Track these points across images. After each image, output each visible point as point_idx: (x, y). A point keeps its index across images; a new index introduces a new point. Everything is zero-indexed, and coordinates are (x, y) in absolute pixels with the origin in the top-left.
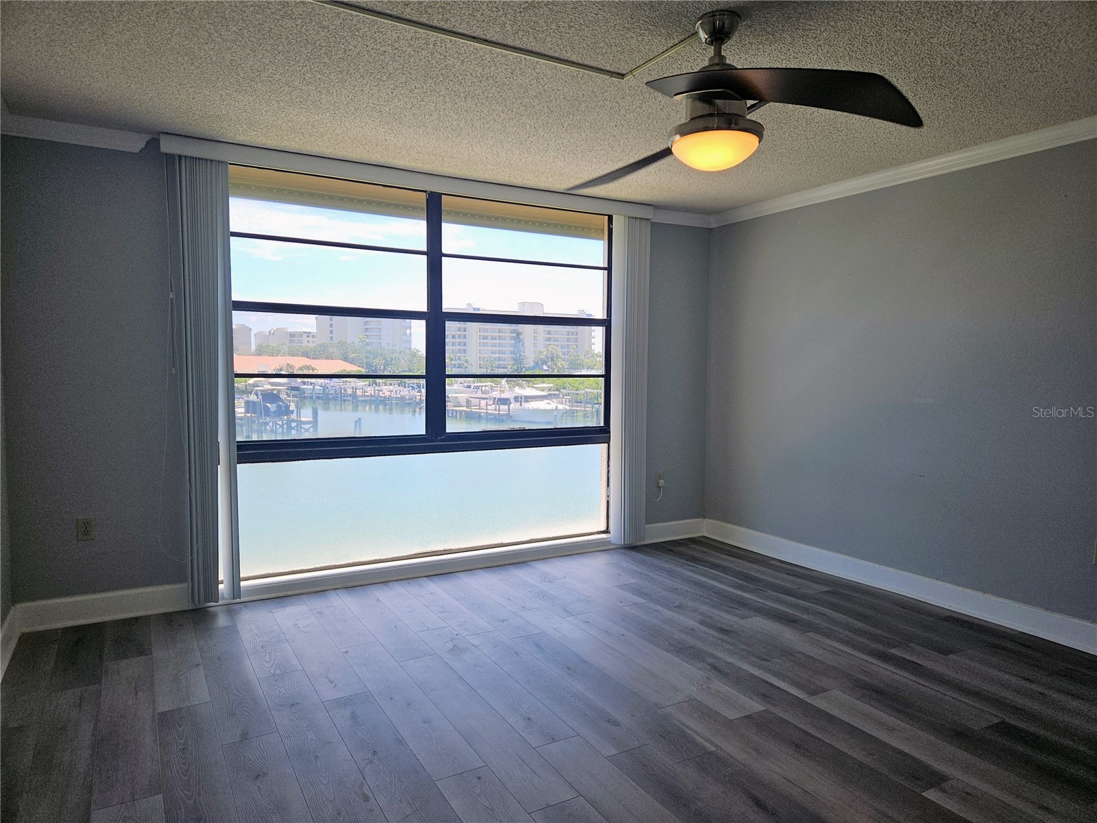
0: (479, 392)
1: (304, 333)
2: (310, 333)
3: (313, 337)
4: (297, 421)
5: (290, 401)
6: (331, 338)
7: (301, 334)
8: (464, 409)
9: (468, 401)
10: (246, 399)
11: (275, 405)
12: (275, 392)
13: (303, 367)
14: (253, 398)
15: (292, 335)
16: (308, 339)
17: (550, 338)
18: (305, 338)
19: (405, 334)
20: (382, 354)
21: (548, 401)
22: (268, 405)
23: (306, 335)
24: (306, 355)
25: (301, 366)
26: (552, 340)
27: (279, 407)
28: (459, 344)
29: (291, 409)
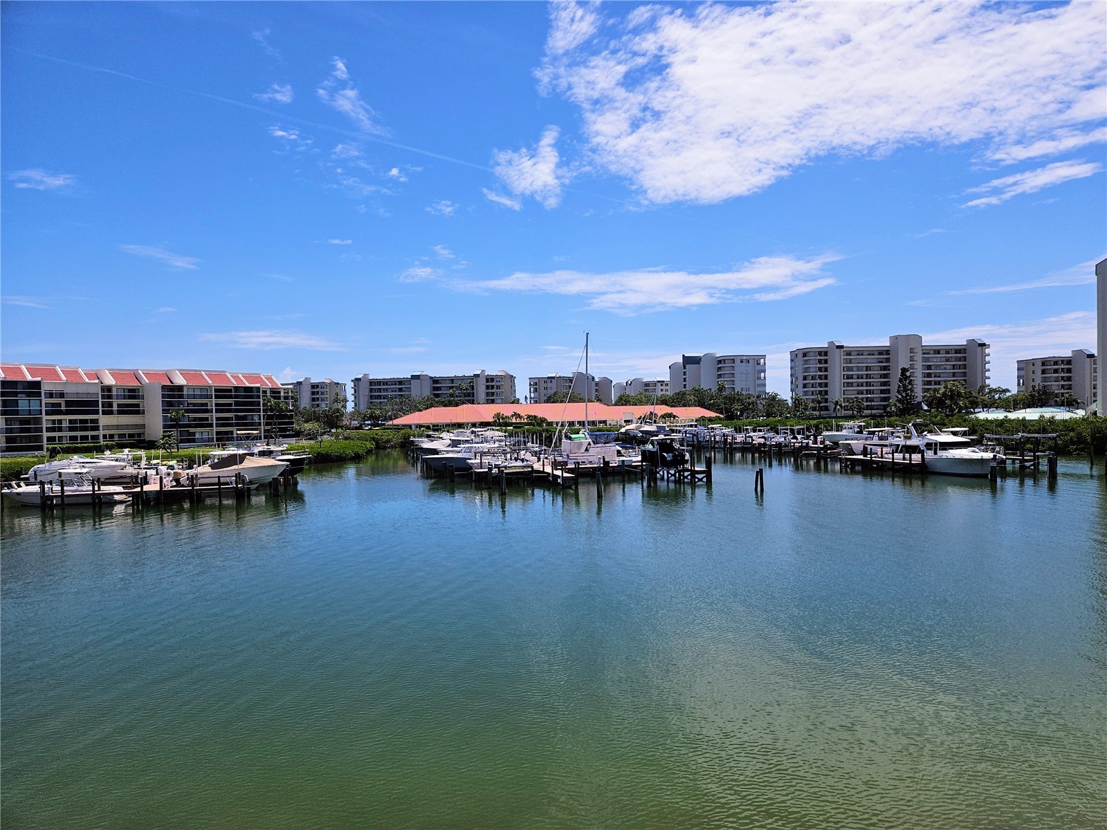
0: (876, 438)
1: (658, 382)
2: (664, 382)
3: (667, 385)
4: (691, 470)
5: (683, 450)
6: (685, 385)
7: (655, 384)
8: (861, 457)
9: (865, 449)
10: (643, 448)
11: (671, 454)
12: (668, 441)
13: (665, 414)
14: (649, 447)
15: (647, 384)
16: (662, 387)
17: (930, 373)
18: (659, 387)
19: (759, 378)
20: (739, 399)
21: (973, 449)
22: (665, 454)
23: (660, 384)
24: (664, 402)
25: (663, 413)
26: (933, 375)
27: (675, 456)
28: (820, 385)
29: (686, 458)
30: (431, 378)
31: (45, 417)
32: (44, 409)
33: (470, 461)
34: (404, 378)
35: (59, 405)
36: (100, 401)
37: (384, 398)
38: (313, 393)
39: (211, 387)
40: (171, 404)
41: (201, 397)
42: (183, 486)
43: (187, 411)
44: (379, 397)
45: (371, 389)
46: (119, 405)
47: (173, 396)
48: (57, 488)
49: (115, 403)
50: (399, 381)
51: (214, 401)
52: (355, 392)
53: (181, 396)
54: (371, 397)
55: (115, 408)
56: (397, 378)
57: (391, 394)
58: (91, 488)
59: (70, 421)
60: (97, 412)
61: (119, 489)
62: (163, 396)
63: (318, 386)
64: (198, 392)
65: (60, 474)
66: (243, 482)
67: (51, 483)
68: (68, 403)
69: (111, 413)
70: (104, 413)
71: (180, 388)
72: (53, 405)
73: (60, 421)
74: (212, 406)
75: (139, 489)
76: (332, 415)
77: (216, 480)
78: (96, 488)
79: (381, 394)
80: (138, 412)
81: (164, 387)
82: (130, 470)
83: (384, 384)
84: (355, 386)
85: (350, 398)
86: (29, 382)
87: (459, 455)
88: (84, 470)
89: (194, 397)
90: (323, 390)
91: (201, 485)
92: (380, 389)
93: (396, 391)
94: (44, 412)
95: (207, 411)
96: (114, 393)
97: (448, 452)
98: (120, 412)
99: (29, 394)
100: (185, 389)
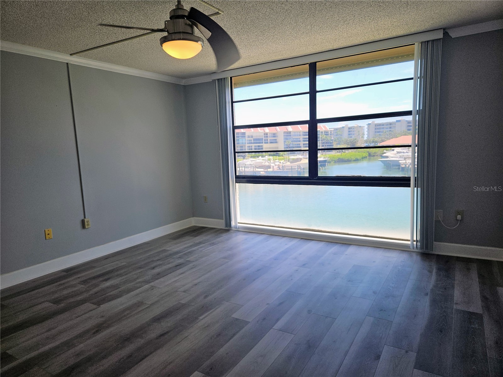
30: (407, 121)
31: (247, 145)
32: (246, 142)
33: (400, 162)
34: (393, 122)
35: (251, 140)
36: (264, 138)
37: (382, 132)
38: (349, 131)
39: (301, 131)
40: (287, 139)
41: (297, 135)
42: (280, 169)
43: (292, 141)
44: (378, 132)
45: (375, 128)
46: (270, 140)
47: (288, 136)
48: (243, 169)
49: (269, 139)
50: (390, 124)
51: (302, 137)
52: (368, 130)
53: (290, 136)
54: (376, 132)
55: (269, 141)
56: (389, 122)
57: (385, 130)
58: (252, 169)
59: (255, 146)
60: (262, 143)
61: (262, 170)
62: (284, 136)
63: (351, 128)
64: (296, 134)
65: (245, 164)
66: (301, 169)
67: (242, 167)
68: (254, 140)
69: (267, 143)
70: (265, 143)
71: (290, 132)
72: (250, 140)
73: (252, 147)
74: (301, 139)
75: (266, 170)
76: (353, 142)
77: (291, 168)
78: (254, 169)
79: (380, 130)
80: (276, 142)
81: (284, 132)
82: (267, 164)
83: (382, 125)
84: (368, 127)
85: (366, 133)
86: (242, 132)
87: (397, 159)
88: (252, 163)
89: (295, 135)
90: (354, 130)
91: (287, 169)
92: (380, 128)
93: (388, 129)
94: (246, 143)
95: (300, 141)
96: (268, 135)
97: (392, 157)
98: (271, 143)
99: (242, 137)
100: (292, 133)
